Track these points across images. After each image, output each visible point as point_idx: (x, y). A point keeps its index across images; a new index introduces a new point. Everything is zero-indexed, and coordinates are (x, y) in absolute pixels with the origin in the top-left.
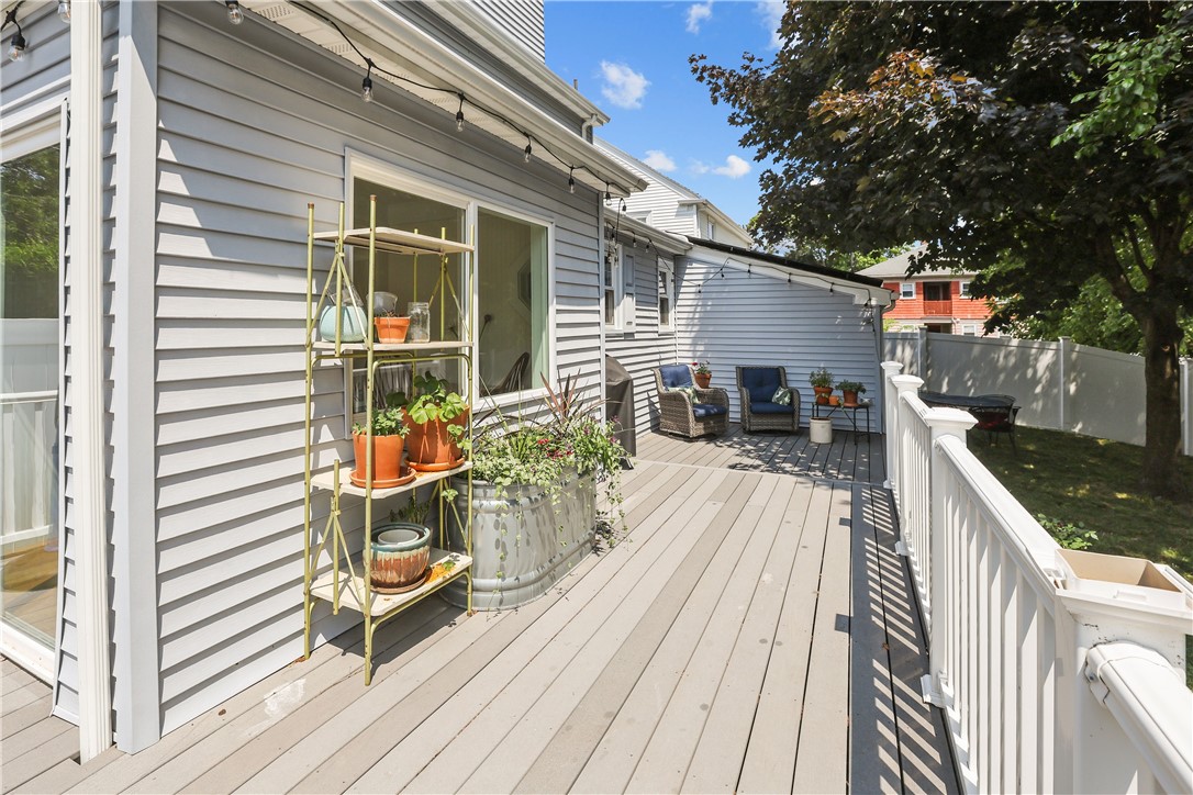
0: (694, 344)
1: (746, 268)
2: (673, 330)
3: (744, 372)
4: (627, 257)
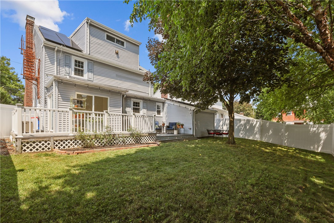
0: (166, 118)
1: (173, 104)
2: (162, 116)
3: (170, 123)
4: (143, 102)
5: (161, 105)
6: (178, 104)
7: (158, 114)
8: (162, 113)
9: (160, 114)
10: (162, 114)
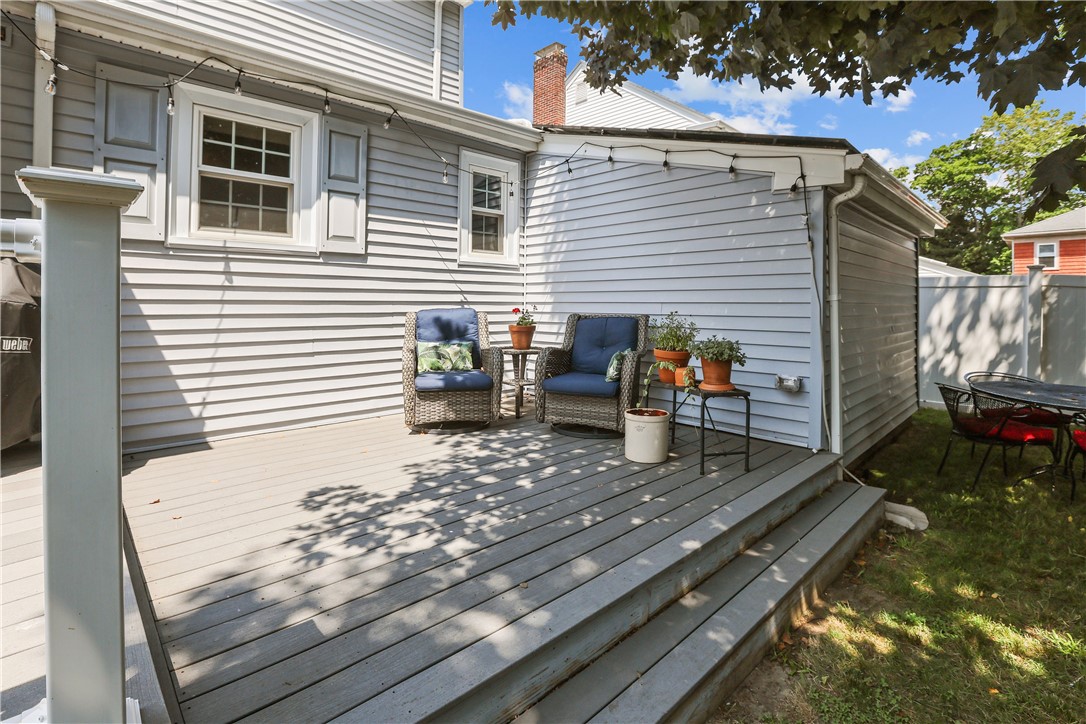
1: (606, 154)
2: (514, 260)
3: (578, 323)
4: (330, 134)
5: (507, 171)
6: (651, 153)
7: (476, 246)
8: (511, 241)
9: (494, 246)
10: (511, 247)
